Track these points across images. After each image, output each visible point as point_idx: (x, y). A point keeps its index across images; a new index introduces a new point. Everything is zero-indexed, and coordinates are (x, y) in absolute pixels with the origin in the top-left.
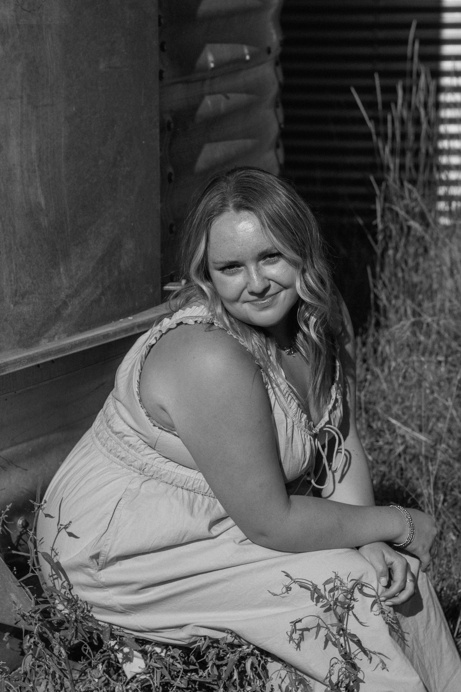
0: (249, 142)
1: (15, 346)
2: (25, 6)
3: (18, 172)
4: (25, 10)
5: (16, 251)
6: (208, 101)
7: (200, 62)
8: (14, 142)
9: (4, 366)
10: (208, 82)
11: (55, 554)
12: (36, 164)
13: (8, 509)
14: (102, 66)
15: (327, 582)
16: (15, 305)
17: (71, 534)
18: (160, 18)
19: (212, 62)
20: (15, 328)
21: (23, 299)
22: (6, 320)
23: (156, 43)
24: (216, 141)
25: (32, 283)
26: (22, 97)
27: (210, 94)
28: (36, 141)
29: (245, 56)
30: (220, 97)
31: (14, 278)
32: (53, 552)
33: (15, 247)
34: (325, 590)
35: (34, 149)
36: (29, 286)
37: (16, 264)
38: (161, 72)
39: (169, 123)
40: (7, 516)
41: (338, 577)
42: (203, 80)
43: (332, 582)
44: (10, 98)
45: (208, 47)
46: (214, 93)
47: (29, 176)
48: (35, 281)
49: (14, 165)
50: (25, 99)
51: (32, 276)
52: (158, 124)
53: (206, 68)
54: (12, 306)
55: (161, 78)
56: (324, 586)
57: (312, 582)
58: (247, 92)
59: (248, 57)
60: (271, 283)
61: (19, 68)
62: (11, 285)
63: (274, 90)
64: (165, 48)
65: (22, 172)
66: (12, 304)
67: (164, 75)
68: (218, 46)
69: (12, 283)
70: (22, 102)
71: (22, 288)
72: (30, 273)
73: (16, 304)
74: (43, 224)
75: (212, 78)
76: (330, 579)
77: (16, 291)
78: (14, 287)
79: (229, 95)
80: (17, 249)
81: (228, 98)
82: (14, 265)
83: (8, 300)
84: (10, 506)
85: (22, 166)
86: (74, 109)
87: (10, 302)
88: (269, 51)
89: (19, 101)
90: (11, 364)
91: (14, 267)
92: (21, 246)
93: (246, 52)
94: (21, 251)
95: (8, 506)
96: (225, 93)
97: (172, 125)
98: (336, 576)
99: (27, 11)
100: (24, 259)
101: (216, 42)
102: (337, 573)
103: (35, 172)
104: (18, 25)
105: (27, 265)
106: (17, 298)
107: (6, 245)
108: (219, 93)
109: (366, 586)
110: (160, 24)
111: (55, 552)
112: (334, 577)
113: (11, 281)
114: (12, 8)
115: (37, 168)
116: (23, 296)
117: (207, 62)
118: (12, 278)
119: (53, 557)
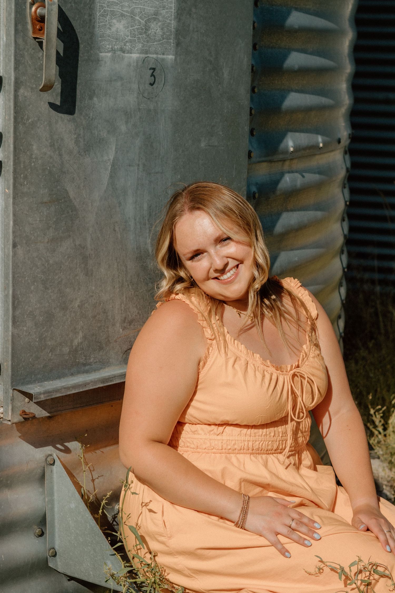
0: (319, 214)
1: (122, 362)
2: (146, 95)
3: (132, 223)
4: (145, 97)
5: (127, 287)
6: (287, 178)
7: (282, 146)
8: (130, 200)
9: (112, 378)
10: (287, 163)
11: (139, 528)
12: (146, 218)
13: (108, 496)
14: (203, 145)
15: (352, 565)
16: (123, 330)
17: (150, 511)
18: (251, 109)
19: (292, 147)
20: (123, 348)
21: (130, 325)
22: (116, 341)
23: (247, 129)
24: (292, 210)
25: (138, 313)
26: (138, 165)
27: (289, 172)
28: (148, 200)
29: (319, 144)
30: (297, 175)
31: (124, 308)
32: (137, 526)
33: (127, 284)
34: (351, 571)
35: (145, 206)
36: (136, 316)
37: (126, 297)
38: (250, 153)
39: (254, 193)
40: (107, 501)
41: (361, 560)
42: (284, 161)
43: (356, 564)
44: (130, 166)
45: (290, 135)
46: (292, 172)
47: (141, 227)
48: (140, 312)
49: (129, 218)
50: (141, 166)
51: (138, 307)
52: (245, 193)
53: (286, 152)
54: (121, 330)
55: (250, 156)
56: (350, 568)
57: (339, 565)
58: (320, 173)
59: (321, 145)
60: (229, 260)
61: (138, 142)
62: (122, 313)
63: (342, 173)
64: (254, 133)
65: (136, 224)
66: (122, 328)
67: (252, 155)
68: (297, 134)
69: (122, 311)
70: (138, 169)
71: (130, 317)
72: (136, 305)
73: (124, 328)
74: (149, 266)
75: (291, 159)
76: (354, 562)
77: (125, 318)
78: (124, 315)
79: (304, 174)
80: (128, 285)
81: (303, 177)
82: (125, 298)
83: (118, 325)
84: (110, 493)
85: (135, 220)
86: (179, 177)
87: (120, 327)
88: (339, 141)
89: (137, 168)
90: (118, 376)
91: (125, 299)
92: (131, 282)
93: (320, 140)
94: (130, 287)
95: (108, 494)
96: (301, 172)
97: (257, 195)
98: (359, 560)
99: (147, 98)
100: (133, 293)
101: (296, 131)
102: (360, 557)
103: (145, 225)
104: (139, 109)
105: (134, 298)
106: (125, 324)
107: (119, 282)
108: (297, 172)
109: (380, 566)
110: (251, 114)
111: (139, 526)
112: (358, 561)
113: (121, 310)
114: (135, 95)
115: (147, 222)
116: (130, 323)
117: (287, 147)
118: (123, 308)
119: (137, 530)
